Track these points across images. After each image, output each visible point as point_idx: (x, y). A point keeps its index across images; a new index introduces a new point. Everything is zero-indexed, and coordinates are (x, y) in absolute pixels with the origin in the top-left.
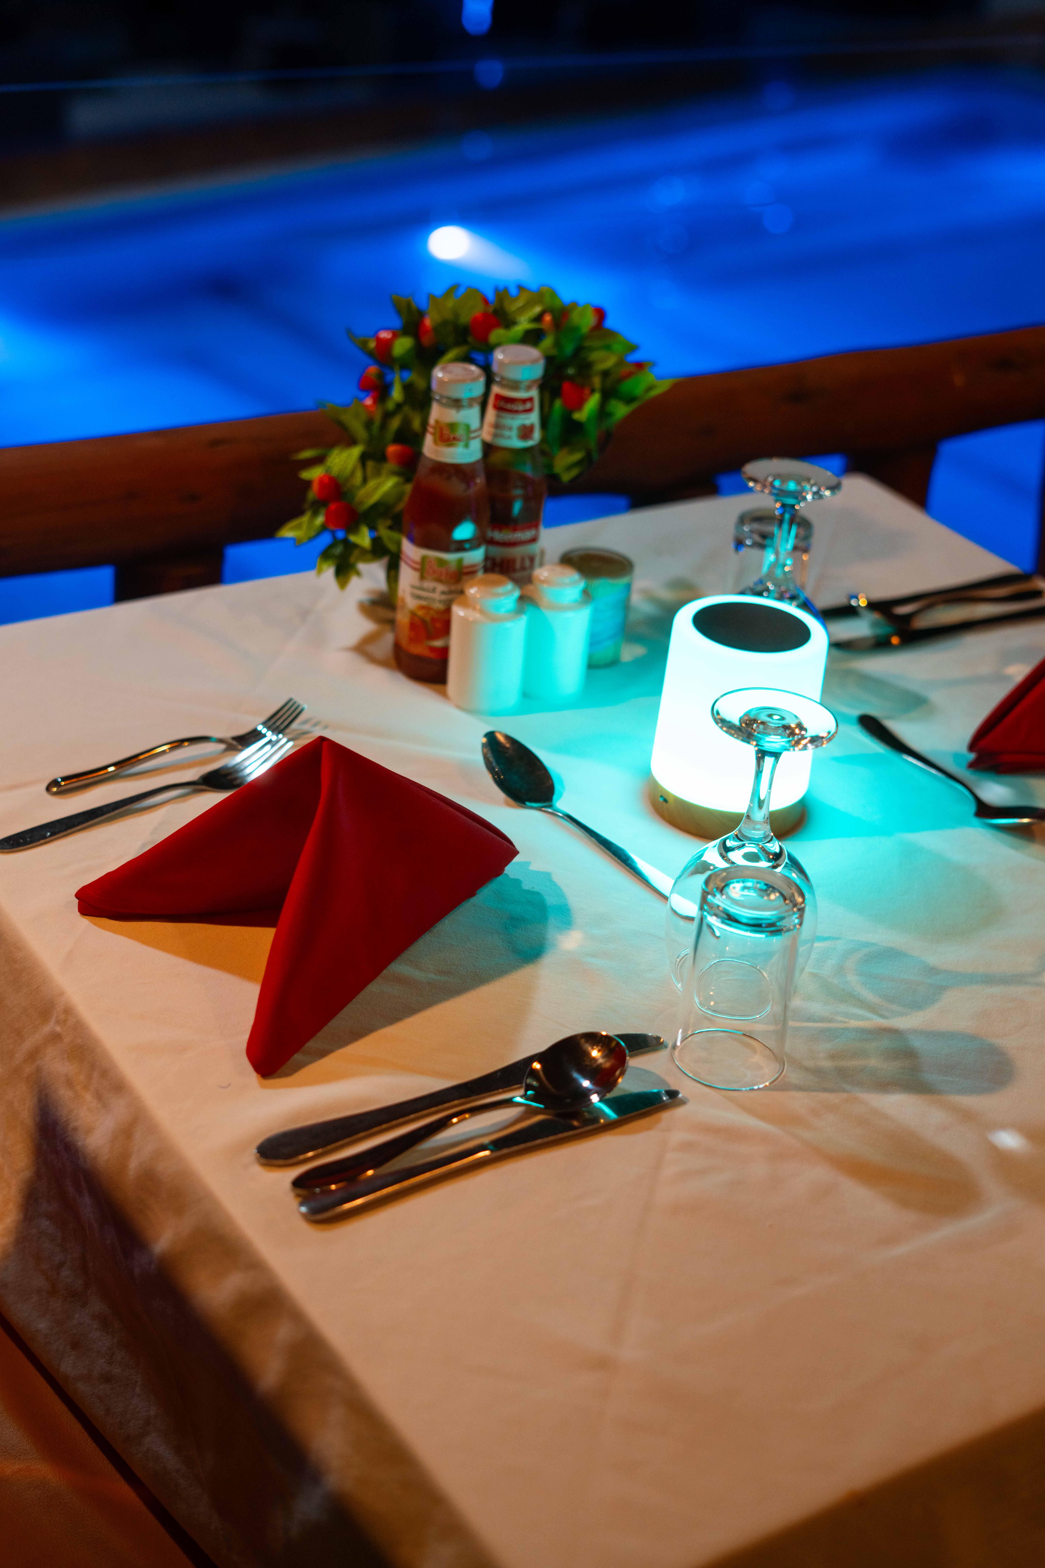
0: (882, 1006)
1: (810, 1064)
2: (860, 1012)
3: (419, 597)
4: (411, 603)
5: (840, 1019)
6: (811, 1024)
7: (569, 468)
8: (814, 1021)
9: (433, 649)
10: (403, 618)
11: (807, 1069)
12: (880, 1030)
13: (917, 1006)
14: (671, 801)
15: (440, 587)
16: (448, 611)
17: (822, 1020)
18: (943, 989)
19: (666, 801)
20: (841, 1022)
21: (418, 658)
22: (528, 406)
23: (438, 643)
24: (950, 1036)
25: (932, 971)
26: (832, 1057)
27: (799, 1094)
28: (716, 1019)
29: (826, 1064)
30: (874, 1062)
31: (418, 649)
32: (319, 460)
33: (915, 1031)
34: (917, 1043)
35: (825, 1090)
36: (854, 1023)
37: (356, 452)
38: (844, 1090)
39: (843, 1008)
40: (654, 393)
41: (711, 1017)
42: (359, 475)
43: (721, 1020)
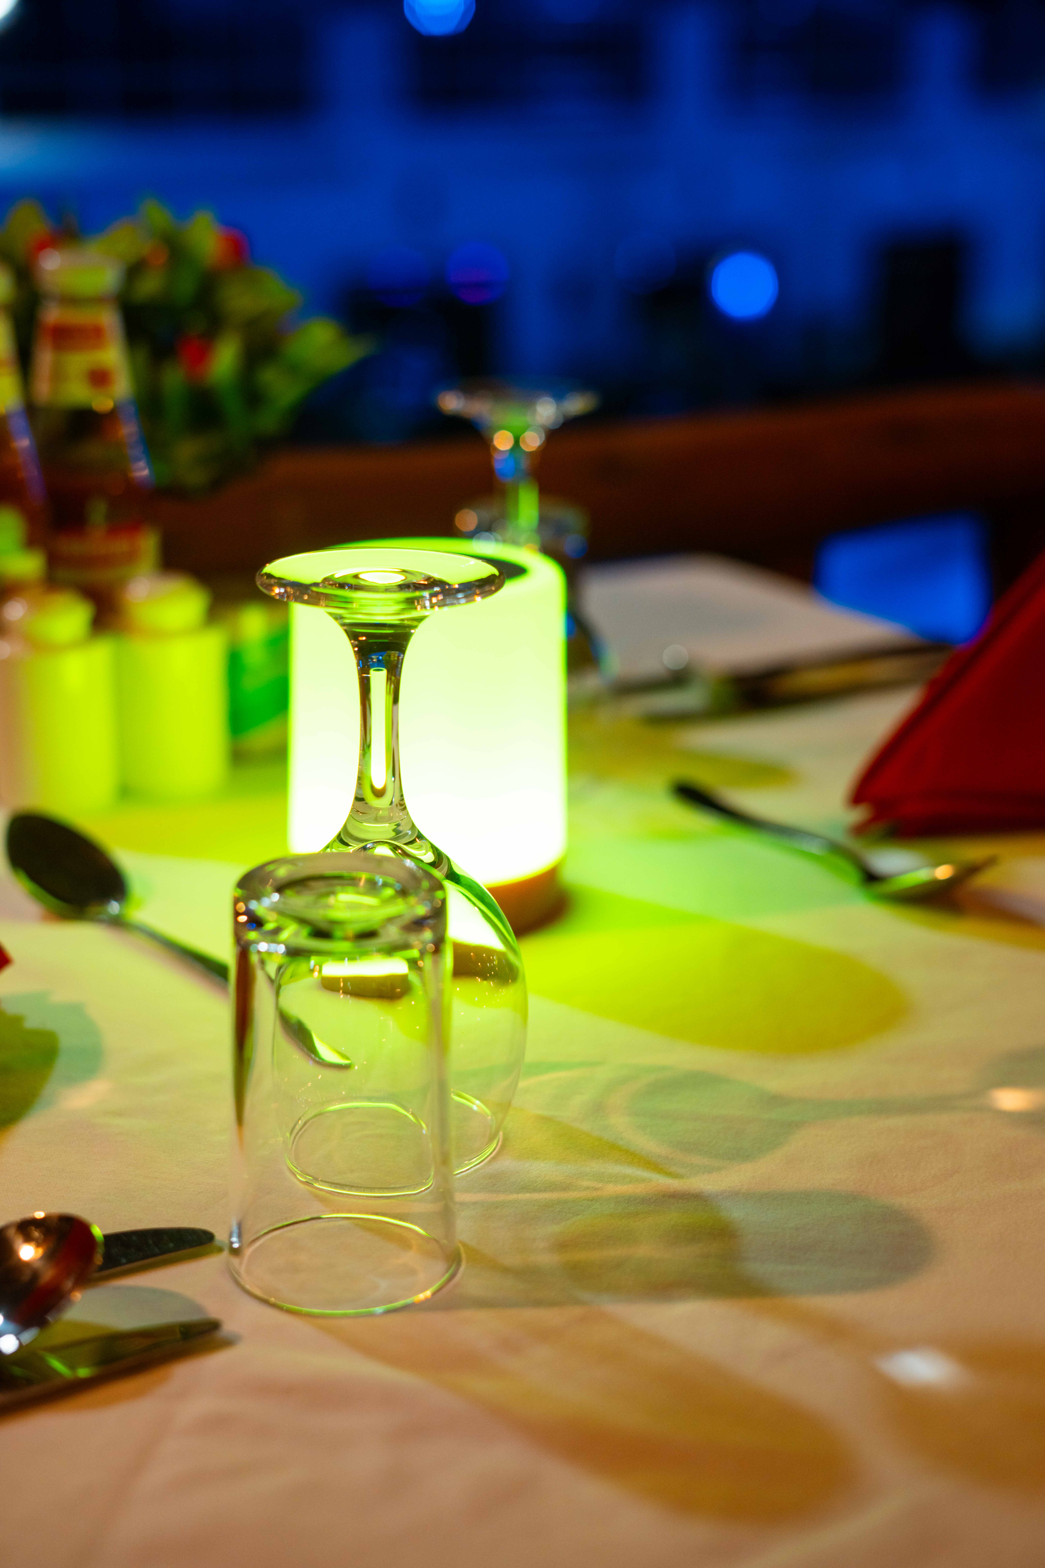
0: (672, 1159)
1: (513, 1260)
2: (629, 1170)
5: (586, 1183)
6: (528, 1195)
8: (535, 1190)
11: (506, 1271)
12: (664, 1196)
13: (740, 1155)
17: (551, 1187)
18: (790, 1127)
20: (587, 1188)
24: (805, 1197)
25: (776, 1100)
26: (562, 1245)
27: (482, 1316)
28: (336, 1198)
29: (546, 1259)
30: (644, 1251)
33: (734, 1195)
34: (736, 1213)
35: (538, 1303)
36: (612, 1189)
38: (577, 1302)
39: (596, 1166)
41: (328, 1195)
43: (346, 1199)
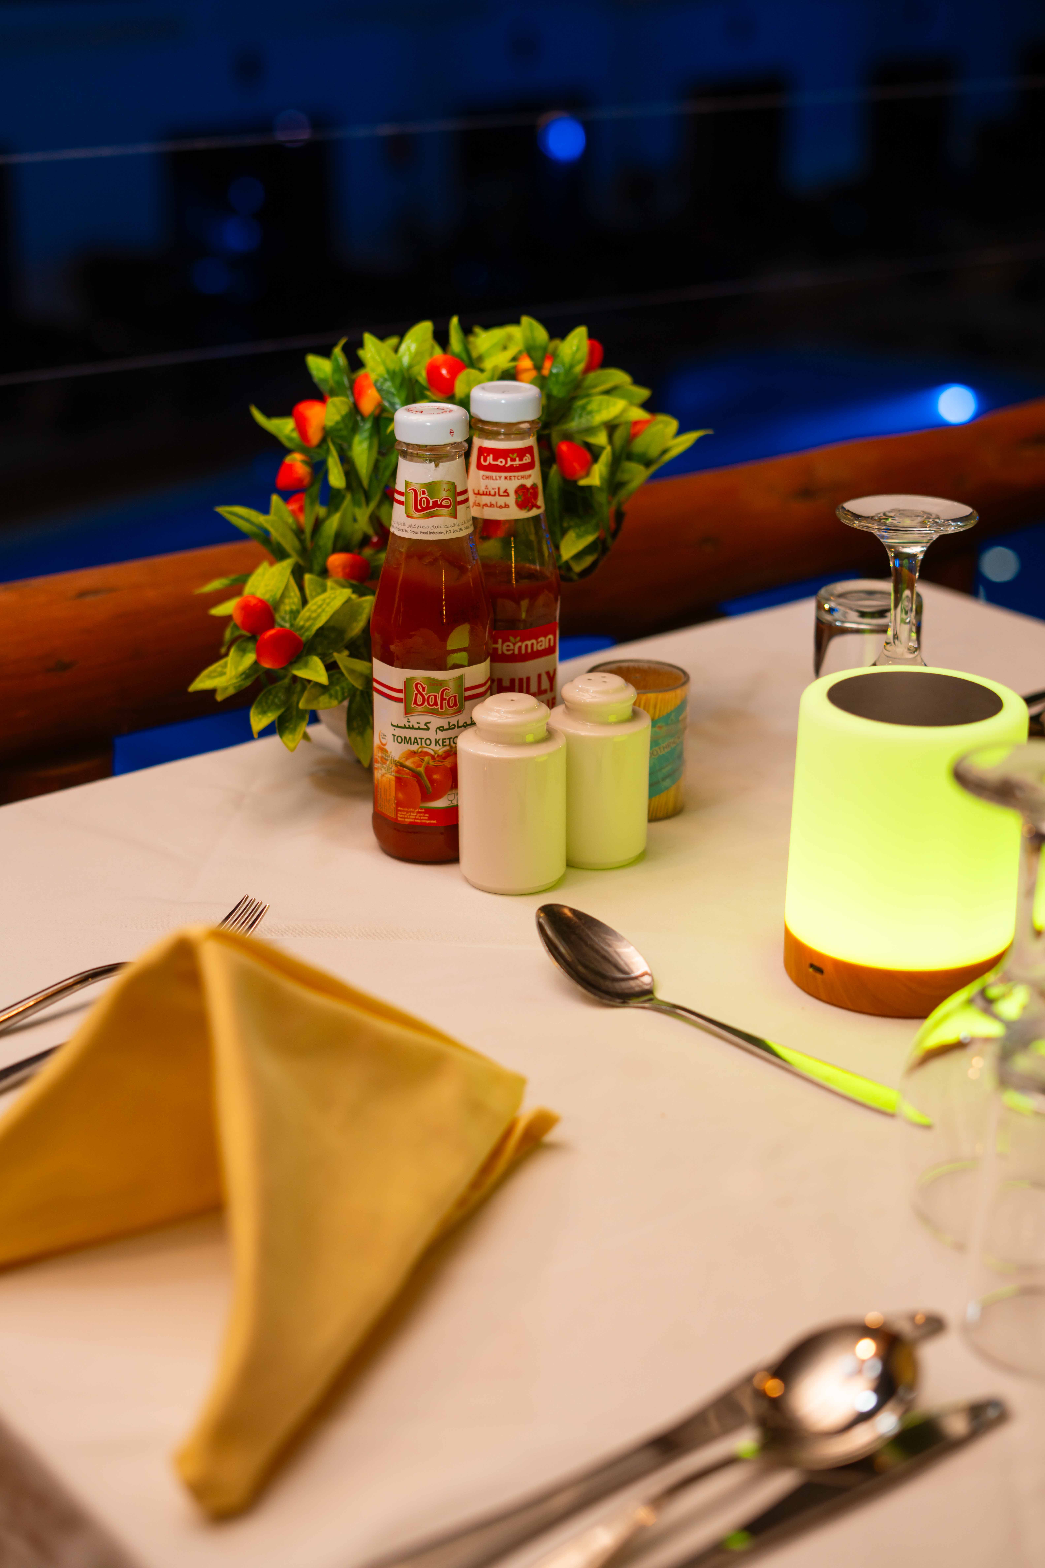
3: (407, 740)
4: (396, 751)
7: (578, 556)
9: (432, 813)
10: (384, 775)
14: (828, 969)
15: (436, 722)
16: (452, 753)
19: (819, 970)
21: (413, 829)
22: (527, 459)
23: (441, 803)
31: (409, 817)
32: (234, 590)
37: (284, 568)
40: (668, 457)
42: (294, 595)
